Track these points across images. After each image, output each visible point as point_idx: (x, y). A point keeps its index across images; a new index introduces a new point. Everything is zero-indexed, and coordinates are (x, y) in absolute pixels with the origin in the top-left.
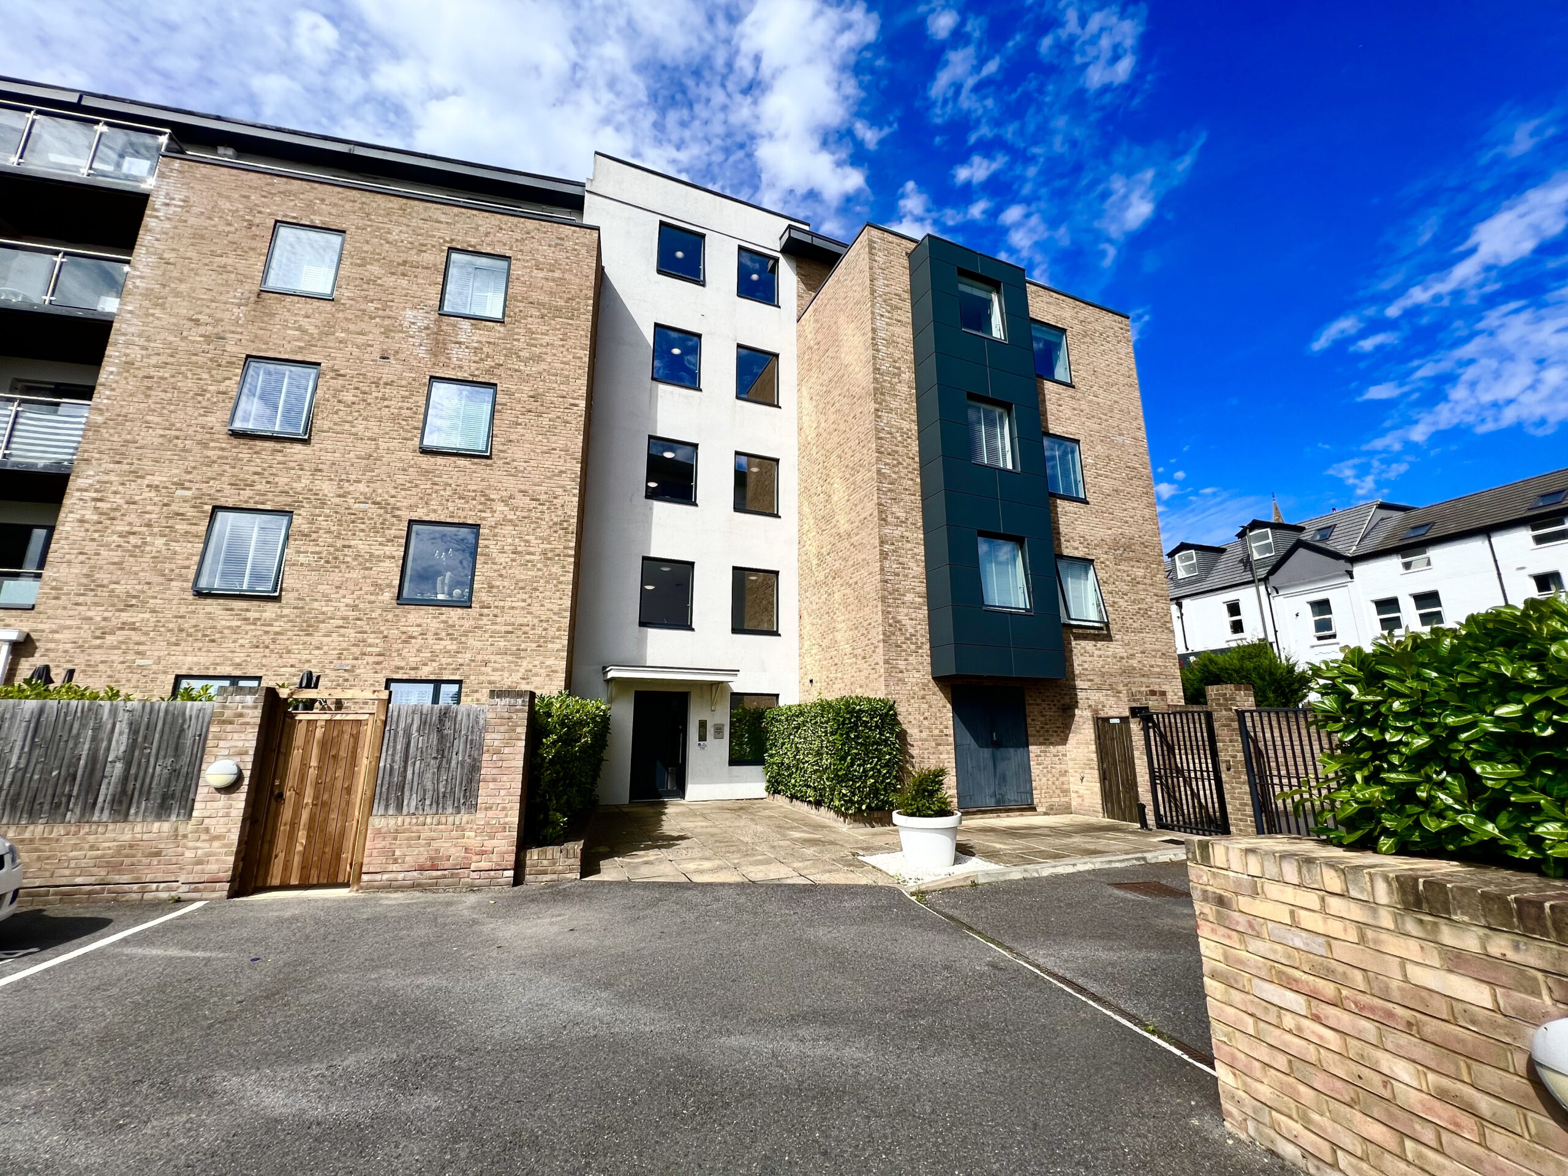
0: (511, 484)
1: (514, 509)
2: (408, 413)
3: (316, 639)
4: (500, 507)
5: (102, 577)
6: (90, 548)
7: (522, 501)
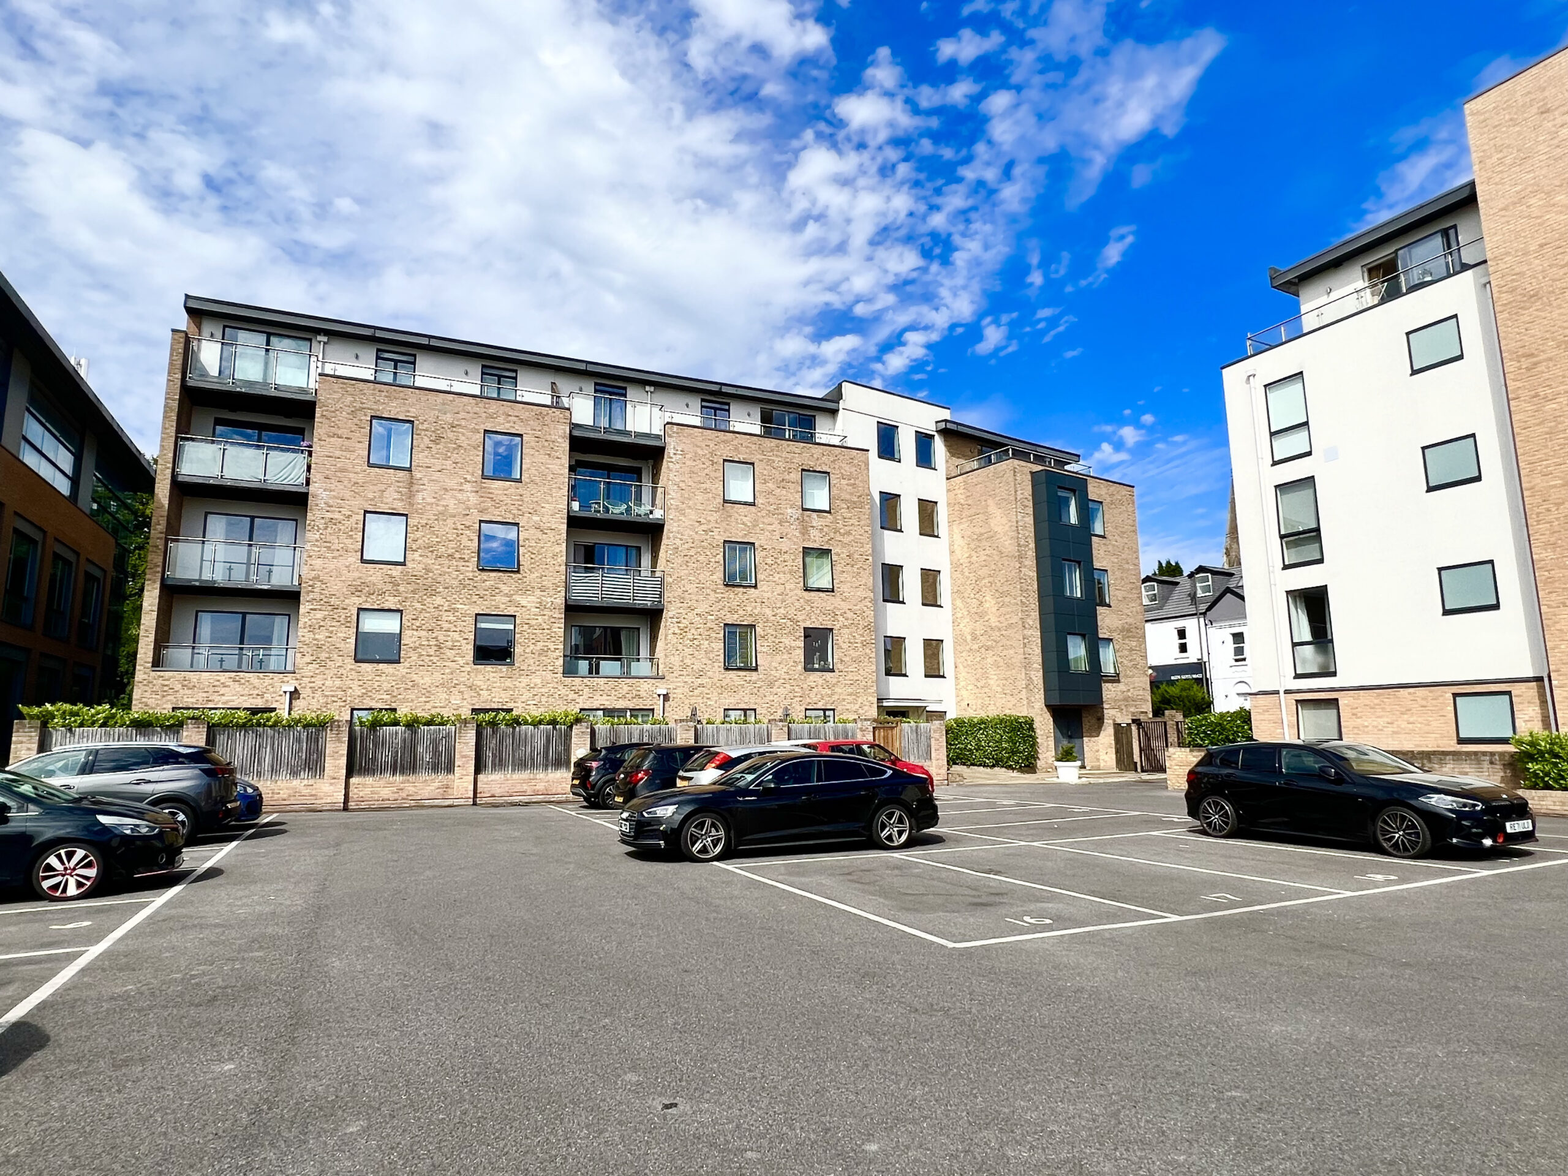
0: (845, 606)
1: (847, 619)
2: (796, 568)
3: (775, 690)
4: (841, 618)
5: (688, 661)
6: (680, 647)
7: (850, 615)
